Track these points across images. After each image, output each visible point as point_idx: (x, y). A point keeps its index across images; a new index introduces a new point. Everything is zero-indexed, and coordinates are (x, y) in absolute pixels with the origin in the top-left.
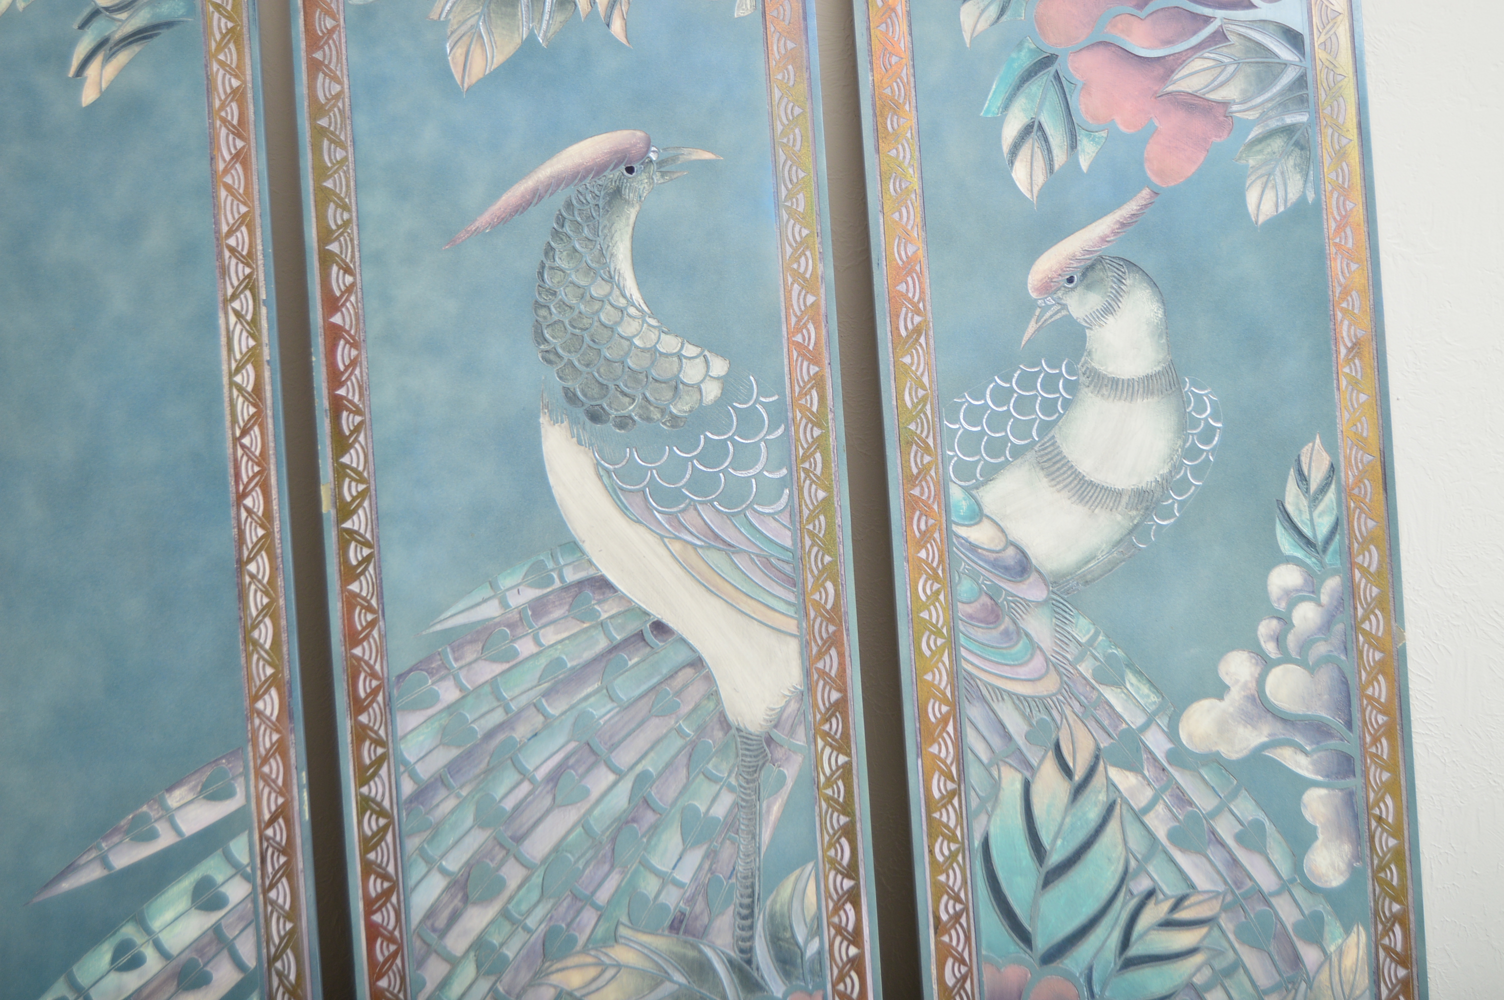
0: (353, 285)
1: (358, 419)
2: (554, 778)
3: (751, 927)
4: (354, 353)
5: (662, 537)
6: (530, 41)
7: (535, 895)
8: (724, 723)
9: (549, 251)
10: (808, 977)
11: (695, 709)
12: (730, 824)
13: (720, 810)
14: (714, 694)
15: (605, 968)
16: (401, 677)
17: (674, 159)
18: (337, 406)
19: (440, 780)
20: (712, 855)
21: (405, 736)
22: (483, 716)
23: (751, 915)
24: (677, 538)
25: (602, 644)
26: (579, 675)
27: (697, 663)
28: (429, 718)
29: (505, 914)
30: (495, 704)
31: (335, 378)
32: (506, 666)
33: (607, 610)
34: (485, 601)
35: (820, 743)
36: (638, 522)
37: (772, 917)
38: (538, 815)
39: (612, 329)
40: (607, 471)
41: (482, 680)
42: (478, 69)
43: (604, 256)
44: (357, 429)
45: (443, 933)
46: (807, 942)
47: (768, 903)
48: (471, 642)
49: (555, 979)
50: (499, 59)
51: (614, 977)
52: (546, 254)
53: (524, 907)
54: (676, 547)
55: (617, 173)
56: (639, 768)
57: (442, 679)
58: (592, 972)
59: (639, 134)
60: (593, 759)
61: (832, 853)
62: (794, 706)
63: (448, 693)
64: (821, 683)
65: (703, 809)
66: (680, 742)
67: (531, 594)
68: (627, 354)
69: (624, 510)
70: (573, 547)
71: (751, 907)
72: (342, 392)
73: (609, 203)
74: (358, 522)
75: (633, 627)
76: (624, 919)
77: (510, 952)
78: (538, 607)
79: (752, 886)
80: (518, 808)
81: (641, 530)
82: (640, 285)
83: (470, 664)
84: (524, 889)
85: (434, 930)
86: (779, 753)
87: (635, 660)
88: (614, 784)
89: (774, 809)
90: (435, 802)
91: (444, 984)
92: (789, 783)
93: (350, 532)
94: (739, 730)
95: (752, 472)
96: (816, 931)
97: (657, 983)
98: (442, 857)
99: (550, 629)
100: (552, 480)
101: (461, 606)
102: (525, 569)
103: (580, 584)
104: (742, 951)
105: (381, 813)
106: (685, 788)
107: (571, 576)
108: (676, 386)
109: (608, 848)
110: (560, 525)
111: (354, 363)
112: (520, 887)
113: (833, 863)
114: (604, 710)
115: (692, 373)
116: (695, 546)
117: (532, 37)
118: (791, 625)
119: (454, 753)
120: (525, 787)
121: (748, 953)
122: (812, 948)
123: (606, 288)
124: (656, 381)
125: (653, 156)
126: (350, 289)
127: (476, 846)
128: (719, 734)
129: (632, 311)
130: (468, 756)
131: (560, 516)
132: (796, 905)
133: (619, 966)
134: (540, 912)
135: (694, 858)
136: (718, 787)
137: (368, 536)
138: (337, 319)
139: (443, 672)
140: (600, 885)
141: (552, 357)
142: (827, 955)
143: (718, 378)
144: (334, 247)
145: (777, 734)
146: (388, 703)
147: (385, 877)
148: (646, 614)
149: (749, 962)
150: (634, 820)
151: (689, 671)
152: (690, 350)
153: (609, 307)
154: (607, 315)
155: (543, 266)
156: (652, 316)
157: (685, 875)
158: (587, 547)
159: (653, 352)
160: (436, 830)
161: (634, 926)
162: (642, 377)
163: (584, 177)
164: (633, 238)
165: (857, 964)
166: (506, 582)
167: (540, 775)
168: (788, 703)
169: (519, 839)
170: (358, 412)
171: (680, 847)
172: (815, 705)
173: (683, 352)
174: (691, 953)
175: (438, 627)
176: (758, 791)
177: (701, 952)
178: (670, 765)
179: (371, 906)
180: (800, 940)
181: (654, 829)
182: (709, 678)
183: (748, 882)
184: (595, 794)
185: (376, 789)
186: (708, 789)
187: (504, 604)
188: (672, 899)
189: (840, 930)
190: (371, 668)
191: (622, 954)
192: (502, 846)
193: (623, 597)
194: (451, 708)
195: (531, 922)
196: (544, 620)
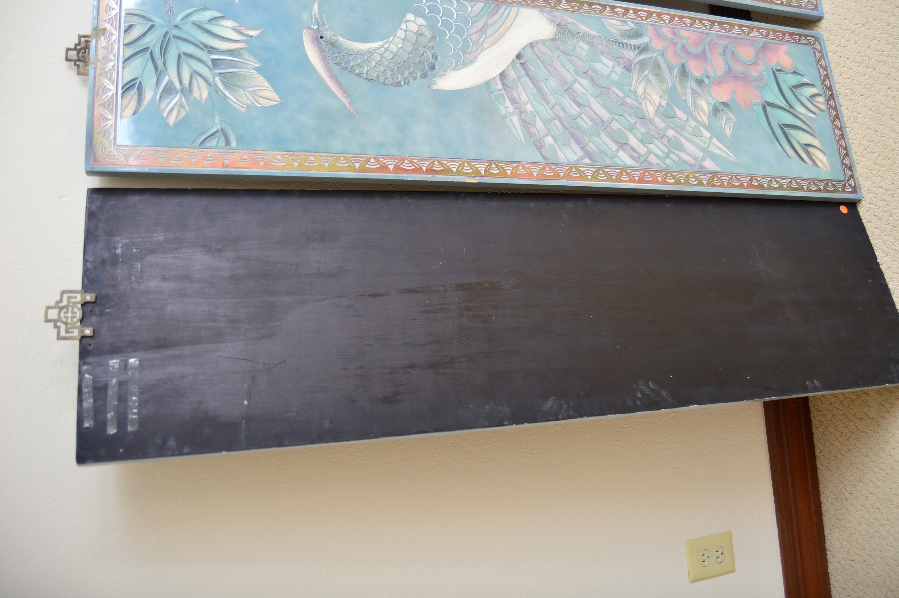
0: (375, 158)
1: (436, 163)
2: (579, 105)
3: (627, 44)
4: (406, 161)
5: (482, 50)
6: (258, 70)
7: (622, 118)
8: (554, 40)
9: (359, 75)
10: (642, 28)
11: (549, 50)
12: (591, 44)
13: (586, 47)
14: (543, 42)
15: (645, 97)
16: (544, 158)
17: (316, 19)
18: (430, 171)
19: (583, 148)
20: (602, 53)
21: (567, 159)
22: (557, 128)
23: (622, 43)
24: (482, 44)
25: (526, 79)
26: (540, 90)
27: (532, 45)
28: (560, 149)
29: (631, 130)
30: (552, 123)
31: (418, 170)
32: (537, 117)
33: (512, 74)
34: (511, 121)
35: (558, 8)
36: (476, 58)
37: (622, 36)
38: (593, 113)
39: (394, 55)
40: (456, 66)
41: (543, 127)
42: (272, 94)
43: (360, 53)
44: (441, 164)
45: (640, 155)
46: (630, 26)
47: (617, 37)
48: (528, 129)
49: (652, 116)
50: (266, 84)
51: (649, 95)
52: (360, 77)
53: (628, 124)
54: (486, 45)
55: (323, 43)
56: (573, 73)
57: (544, 142)
58: (648, 102)
59: (305, 31)
60: (570, 89)
61: (598, 12)
62: (545, 14)
63: (549, 140)
64: (536, 3)
65: (586, 53)
66: (562, 57)
67: (508, 103)
68: (406, 51)
69: (471, 62)
70: (488, 83)
71: (620, 43)
72: (424, 169)
73: (337, 48)
74: (482, 168)
75: (519, 67)
76: (628, 88)
77: (644, 130)
78: (513, 101)
79: (611, 41)
80: (592, 120)
81: (479, 57)
82: (374, 41)
83: (537, 130)
84: (621, 122)
85: (638, 158)
86: (563, 23)
87: (532, 68)
88: (579, 83)
89: (584, 28)
90: (592, 151)
91: (657, 156)
92: (574, 21)
93: (486, 171)
94: (556, 35)
95: (454, 12)
96: (625, 22)
97: (649, 80)
98: (612, 151)
99: (522, 98)
100: (460, 88)
101: (514, 131)
102: (497, 104)
103: (503, 84)
104: (635, 49)
105: (597, 171)
106: (579, 58)
107: (500, 86)
108: (419, 34)
109: (603, 89)
110: (479, 87)
111: (411, 162)
112: (620, 124)
113: (601, 12)
114: (552, 83)
115: (413, 27)
116: (485, 38)
117: (256, 69)
118: (514, 9)
119: (572, 141)
120: (583, 116)
121: (635, 47)
122: (633, 26)
123: (375, 54)
124: (417, 41)
125: (315, 27)
126: (377, 160)
127: (607, 138)
128: (558, 43)
129: (386, 46)
130: (573, 136)
131: (475, 87)
132: (617, 27)
133: (644, 92)
134: (628, 118)
135: (604, 59)
136: (577, 46)
137: (487, 164)
138: (391, 167)
139: (541, 141)
140: (617, 95)
141: (407, 81)
142: (634, 20)
143: (415, 18)
144: (357, 165)
145: (557, 23)
146: (555, 164)
147: (621, 173)
148: (513, 60)
149: (639, 47)
150: (592, 79)
151: (534, 49)
152: (403, 26)
153: (384, 55)
154: (388, 55)
155: (366, 79)
156: (388, 38)
157: (611, 64)
158: (488, 79)
159: (404, 40)
160: (602, 152)
161: (631, 85)
162: (415, 47)
163: (325, 56)
164: (353, 40)
165: (636, 11)
166: (503, 112)
167: (578, 110)
168: (544, 16)
169: (603, 122)
170: (433, 163)
171: (600, 63)
172: (545, 7)
173: (405, 29)
174: (637, 66)
175: (523, 141)
176: (578, 33)
177: (637, 63)
178: (571, 62)
179: (632, 181)
180: (629, 28)
181: (594, 71)
182: (537, 42)
183: (611, 42)
184: (584, 91)
185: (589, 173)
186: (578, 51)
187: (512, 114)
188: (619, 70)
189: (624, 14)
190: (541, 169)
191: (640, 90)
192: (606, 128)
193: (508, 67)
194: (555, 140)
195: (632, 121)
196: (518, 99)
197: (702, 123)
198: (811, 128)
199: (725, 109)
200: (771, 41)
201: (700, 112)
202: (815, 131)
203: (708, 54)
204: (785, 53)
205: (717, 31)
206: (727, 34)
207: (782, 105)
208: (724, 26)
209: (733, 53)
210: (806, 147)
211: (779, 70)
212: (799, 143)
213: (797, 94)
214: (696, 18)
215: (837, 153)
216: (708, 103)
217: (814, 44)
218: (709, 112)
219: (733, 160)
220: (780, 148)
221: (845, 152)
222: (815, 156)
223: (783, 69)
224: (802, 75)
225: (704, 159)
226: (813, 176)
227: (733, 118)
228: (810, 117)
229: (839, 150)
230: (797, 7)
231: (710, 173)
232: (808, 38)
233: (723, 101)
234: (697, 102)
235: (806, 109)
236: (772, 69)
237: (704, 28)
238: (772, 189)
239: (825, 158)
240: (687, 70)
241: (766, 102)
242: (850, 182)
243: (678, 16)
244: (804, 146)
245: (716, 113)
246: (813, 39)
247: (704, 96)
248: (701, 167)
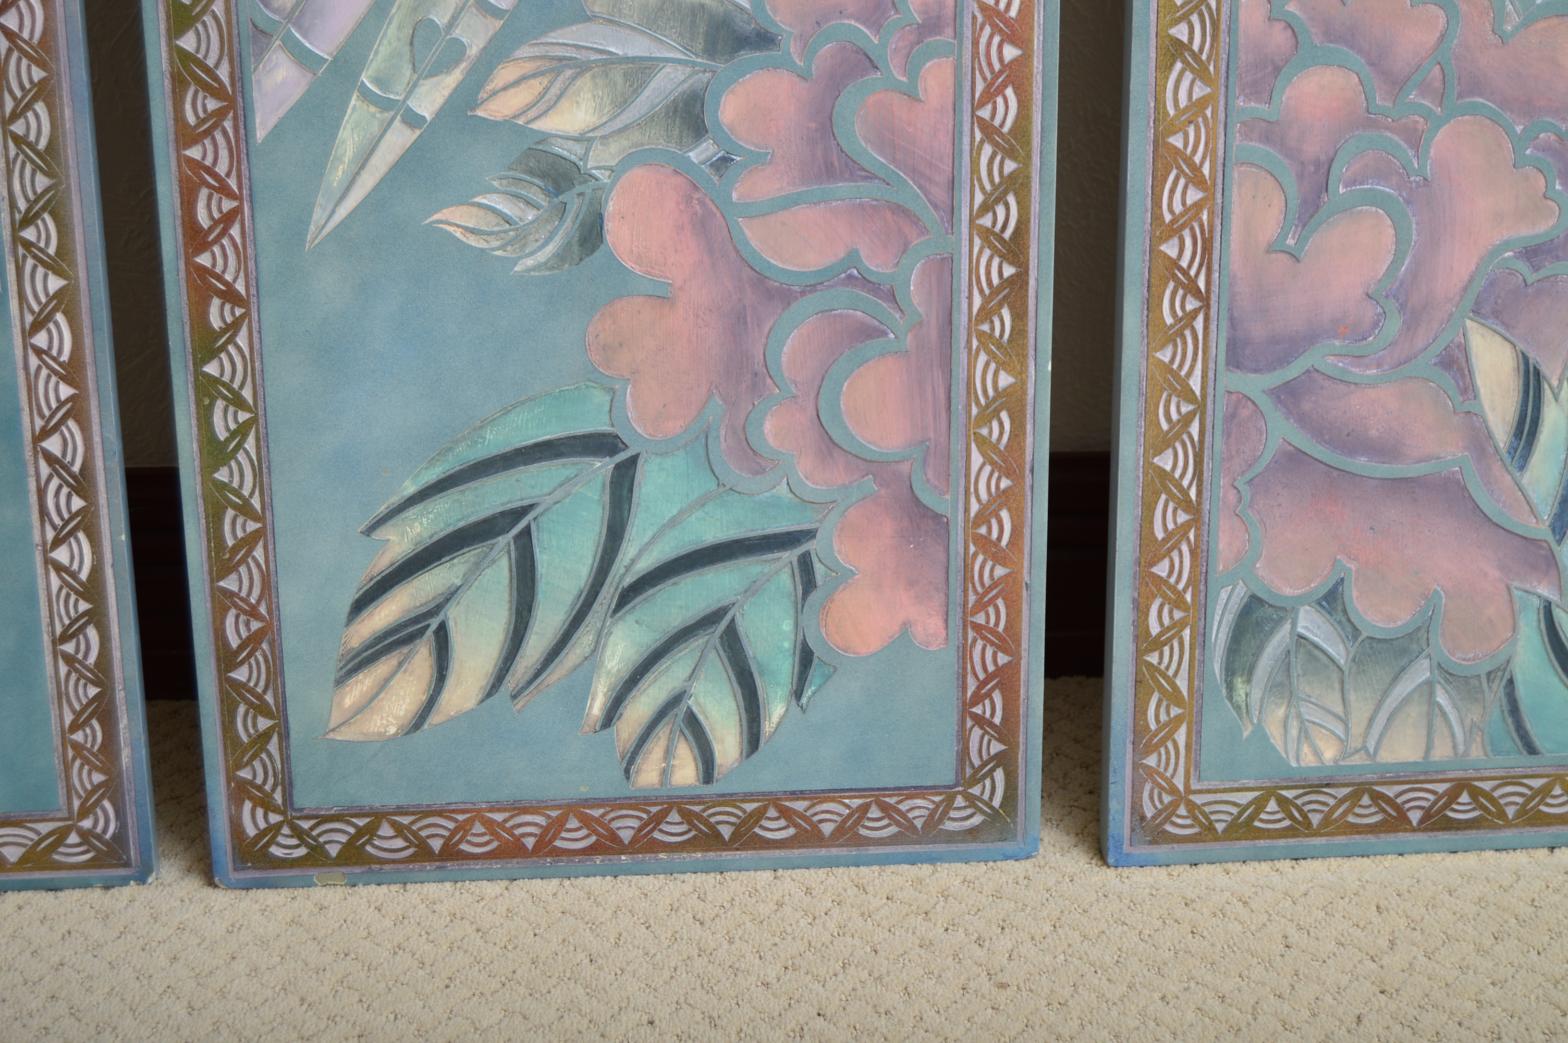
197: (480, 86)
198: (530, 682)
199: (568, 227)
200: (957, 564)
201: (536, 86)
202: (521, 702)
203: (843, 188)
204: (906, 626)
205: (973, 270)
206: (962, 320)
207: (628, 550)
208: (1006, 313)
209: (869, 333)
210: (429, 633)
211: (806, 565)
212: (450, 595)
213: (696, 644)
214: (1026, 161)
215: (425, 799)
216: (582, 138)
217: (972, 800)
218: (545, 137)
219: (318, 215)
220: (410, 488)
221: (436, 845)
222: (392, 675)
223: (814, 597)
224: (798, 694)
225: (304, 58)
226: (290, 642)
227: (530, 262)
228: (585, 692)
229: (440, 813)
230: (1139, 729)
231: (239, 77)
232: (999, 775)
233: (609, 226)
234: (585, 82)
235: (626, 675)
236: (810, 534)
237: (979, 198)
238: (198, 402)
239: (392, 730)
240: (746, 55)
241: (634, 460)
242: (286, 838)
243: (1024, 61)
244: (434, 623)
245: (543, 176)
246: (996, 803)
247: (618, 124)
248: (262, 35)
